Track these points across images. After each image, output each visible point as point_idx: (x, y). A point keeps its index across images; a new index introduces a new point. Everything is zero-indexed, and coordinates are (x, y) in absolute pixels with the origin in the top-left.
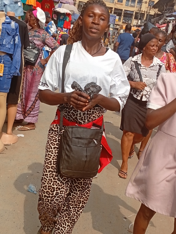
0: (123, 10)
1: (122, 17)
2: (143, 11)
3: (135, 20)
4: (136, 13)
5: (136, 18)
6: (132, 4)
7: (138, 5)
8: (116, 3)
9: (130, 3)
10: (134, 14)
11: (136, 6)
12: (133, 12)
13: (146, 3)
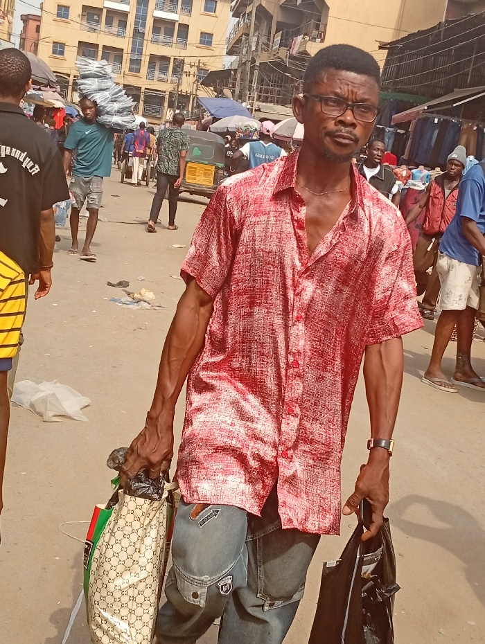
0: (143, 90)
1: (141, 103)
2: (184, 91)
3: (170, 111)
4: (171, 95)
5: (171, 106)
6: (163, 76)
7: (174, 78)
8: (126, 73)
9: (157, 73)
10: (167, 97)
11: (169, 81)
12: (165, 92)
13: (188, 74)
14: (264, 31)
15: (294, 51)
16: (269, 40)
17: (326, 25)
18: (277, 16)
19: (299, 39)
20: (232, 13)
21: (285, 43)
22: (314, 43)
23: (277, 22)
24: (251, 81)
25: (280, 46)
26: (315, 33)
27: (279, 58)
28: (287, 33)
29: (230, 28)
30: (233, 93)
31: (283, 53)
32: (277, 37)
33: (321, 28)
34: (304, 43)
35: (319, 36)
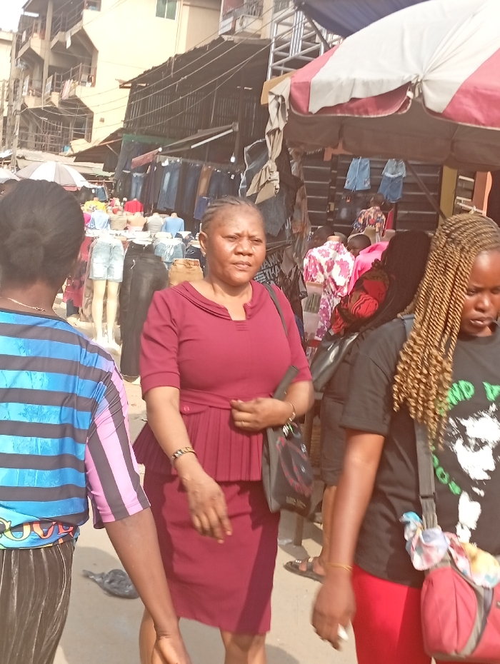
14: (36, 76)
15: (66, 93)
16: (41, 84)
17: (96, 68)
18: (49, 60)
19: (68, 84)
22: (83, 88)
23: (50, 67)
25: (52, 91)
26: (84, 77)
27: (51, 103)
28: (58, 78)
31: (55, 98)
32: (49, 81)
33: (92, 73)
34: (75, 87)
35: (89, 80)
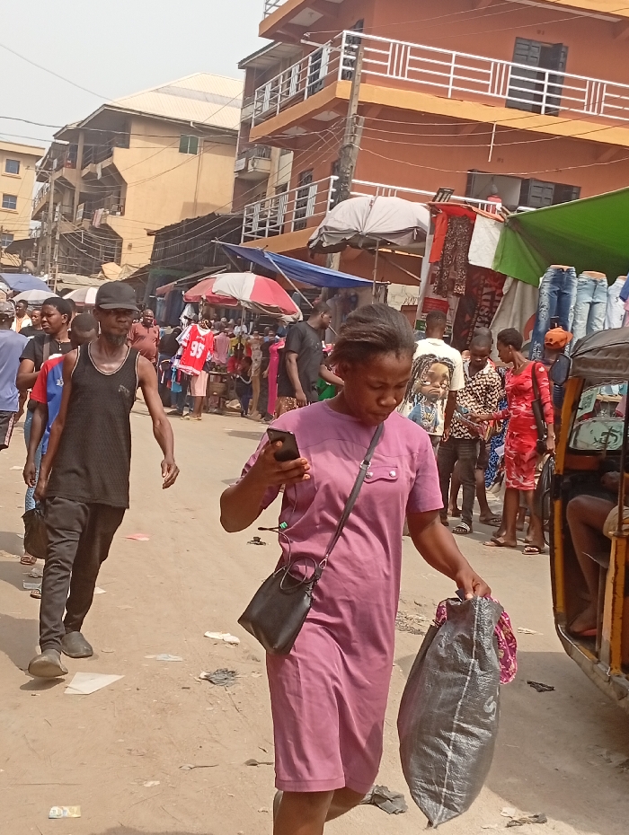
14: (67, 201)
15: (96, 224)
16: (73, 211)
17: (125, 199)
18: (80, 188)
19: (101, 211)
20: (36, 177)
21: (88, 215)
22: (114, 216)
23: (80, 193)
24: (52, 253)
25: (83, 217)
26: (115, 207)
27: (83, 229)
28: (89, 205)
29: (35, 194)
30: (35, 264)
31: (86, 224)
32: (80, 207)
33: (121, 204)
34: (106, 215)
35: (119, 209)
